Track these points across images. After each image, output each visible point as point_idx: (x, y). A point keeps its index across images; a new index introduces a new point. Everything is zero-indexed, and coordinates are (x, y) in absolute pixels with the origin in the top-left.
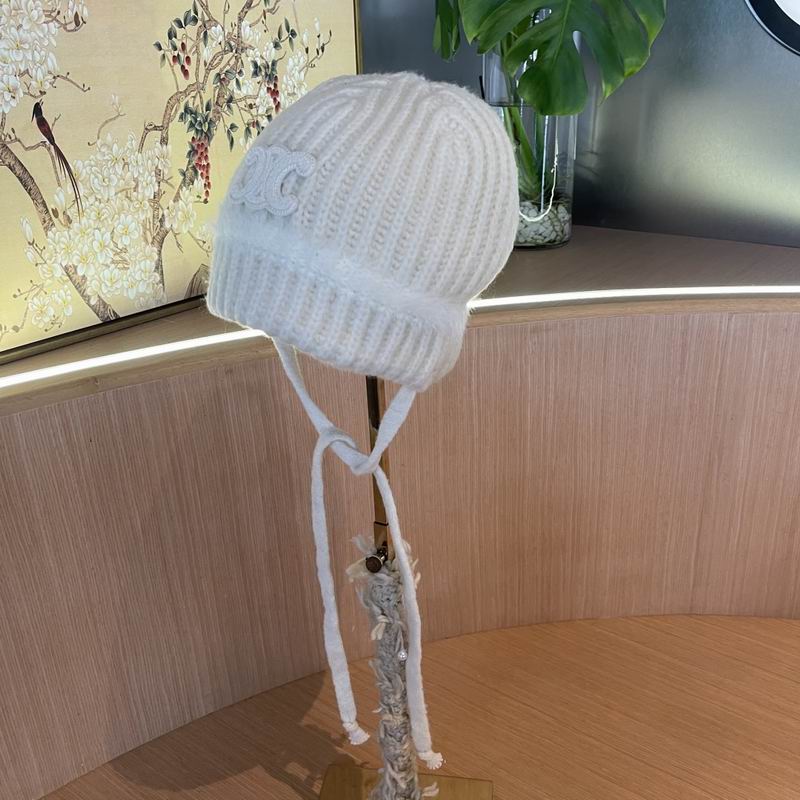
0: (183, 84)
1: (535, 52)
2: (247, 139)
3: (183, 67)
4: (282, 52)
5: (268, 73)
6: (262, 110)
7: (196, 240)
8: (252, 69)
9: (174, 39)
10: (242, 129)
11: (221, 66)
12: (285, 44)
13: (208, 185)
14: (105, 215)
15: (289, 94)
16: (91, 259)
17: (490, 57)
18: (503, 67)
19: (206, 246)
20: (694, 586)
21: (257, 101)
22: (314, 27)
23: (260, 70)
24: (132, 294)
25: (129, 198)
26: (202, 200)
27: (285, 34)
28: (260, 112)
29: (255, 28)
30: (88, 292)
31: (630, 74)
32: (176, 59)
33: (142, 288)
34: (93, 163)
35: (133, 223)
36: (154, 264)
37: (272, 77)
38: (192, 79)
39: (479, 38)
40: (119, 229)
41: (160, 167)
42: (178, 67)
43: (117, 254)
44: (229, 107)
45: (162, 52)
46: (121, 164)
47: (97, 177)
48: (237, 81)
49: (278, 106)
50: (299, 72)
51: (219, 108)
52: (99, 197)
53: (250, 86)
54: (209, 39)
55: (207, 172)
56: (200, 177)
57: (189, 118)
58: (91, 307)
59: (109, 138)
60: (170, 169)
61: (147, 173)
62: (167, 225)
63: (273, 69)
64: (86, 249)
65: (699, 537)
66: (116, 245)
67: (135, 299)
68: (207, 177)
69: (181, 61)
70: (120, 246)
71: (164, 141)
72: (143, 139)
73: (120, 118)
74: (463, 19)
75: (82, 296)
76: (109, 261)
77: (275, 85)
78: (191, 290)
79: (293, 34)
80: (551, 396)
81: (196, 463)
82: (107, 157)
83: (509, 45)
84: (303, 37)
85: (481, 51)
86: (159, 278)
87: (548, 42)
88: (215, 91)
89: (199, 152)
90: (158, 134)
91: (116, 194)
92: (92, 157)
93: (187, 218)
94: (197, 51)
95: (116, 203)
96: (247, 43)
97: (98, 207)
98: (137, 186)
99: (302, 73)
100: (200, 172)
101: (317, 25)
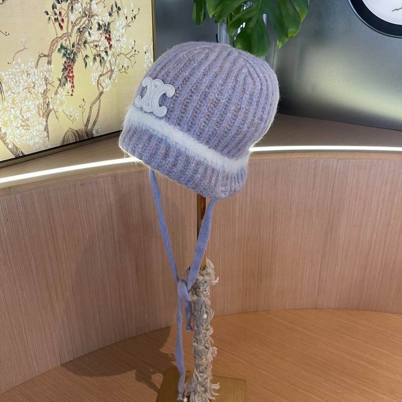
0: (60, 33)
1: (244, 24)
2: (94, 62)
3: (60, 24)
4: (113, 18)
5: (106, 29)
6: (102, 48)
7: (67, 115)
8: (97, 27)
9: (55, 9)
10: (91, 58)
11: (81, 24)
12: (115, 14)
13: (73, 87)
14: (17, 101)
15: (117, 40)
16: (9, 124)
17: (221, 25)
18: (228, 30)
19: (72, 118)
20: (318, 294)
21: (100, 43)
22: (130, 5)
23: (102, 27)
24: (31, 143)
25: (30, 92)
26: (70, 94)
27: (115, 9)
28: (101, 49)
29: (99, 5)
30: (8, 141)
31: (292, 37)
32: (56, 20)
33: (37, 140)
34: (10, 73)
35: (32, 105)
36: (43, 128)
37: (107, 31)
38: (65, 31)
39: (215, 15)
40: (25, 109)
41: (47, 77)
42: (57, 24)
43: (23, 121)
44: (85, 46)
45: (49, 16)
46: (26, 74)
47: (12, 81)
48: (89, 32)
49: (111, 46)
50: (122, 29)
51: (79, 46)
52: (13, 91)
53: (96, 35)
54: (74, 10)
55: (73, 80)
56: (69, 82)
57: (63, 51)
58: (9, 149)
59: (19, 60)
60: (52, 78)
61: (40, 79)
62: (51, 107)
63: (108, 27)
64: (6, 118)
65: (320, 271)
66: (23, 117)
67: (33, 145)
68: (73, 83)
69: (59, 21)
70: (25, 117)
71: (49, 63)
72: (38, 61)
73: (25, 50)
74: (207, 6)
75: (4, 143)
76: (19, 125)
77: (110, 35)
78: (64, 141)
79: (119, 9)
80: (248, 199)
81: (64, 233)
82: (18, 70)
83: (231, 19)
84: (125, 11)
85: (216, 22)
86: (46, 135)
87: (250, 19)
88: (77, 37)
89: (69, 69)
90: (46, 59)
91: (23, 90)
92: (10, 70)
93: (62, 103)
94: (68, 16)
95: (23, 95)
96: (95, 13)
97: (13, 97)
98: (35, 86)
99: (124, 30)
100: (69, 79)
101: (132, 5)
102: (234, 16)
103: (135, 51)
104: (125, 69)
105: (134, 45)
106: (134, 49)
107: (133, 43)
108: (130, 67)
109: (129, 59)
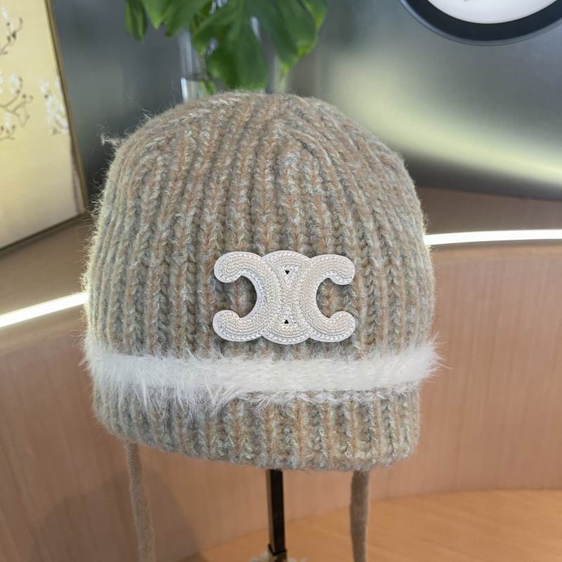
31: (303, 55)
39: (165, 23)
85: (169, 34)
102: (202, 20)
103: (24, 96)
104: (8, 132)
105: (21, 85)
106: (21, 94)
107: (17, 83)
108: (19, 129)
109: (13, 112)
